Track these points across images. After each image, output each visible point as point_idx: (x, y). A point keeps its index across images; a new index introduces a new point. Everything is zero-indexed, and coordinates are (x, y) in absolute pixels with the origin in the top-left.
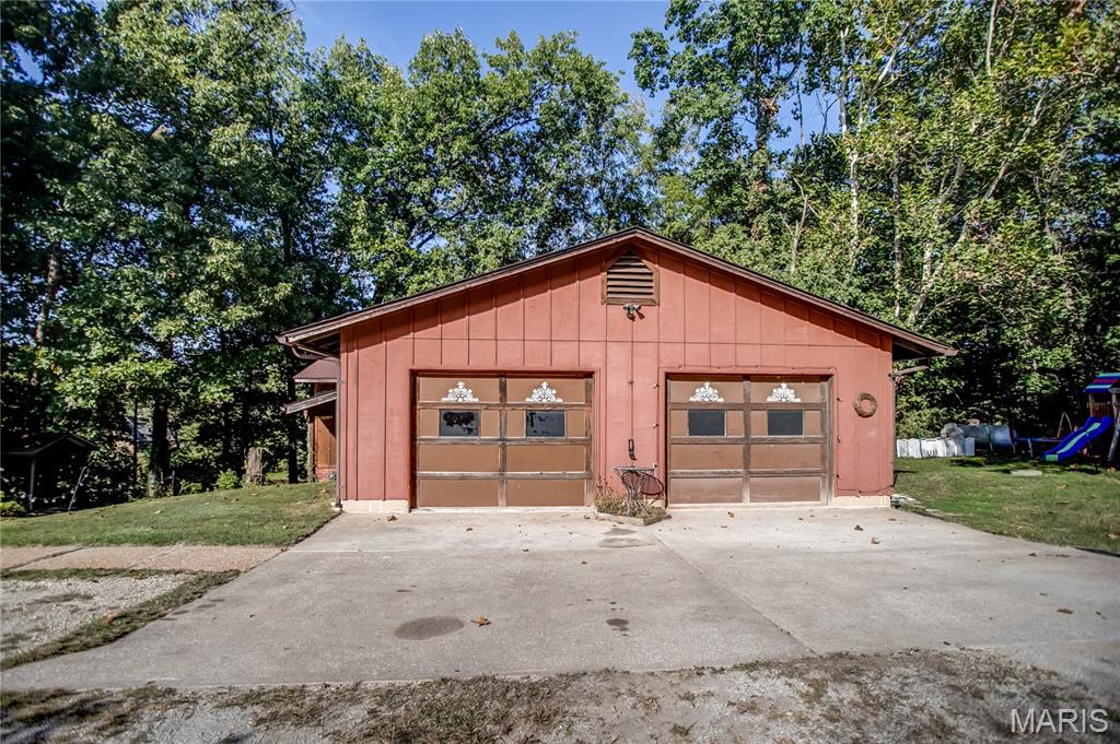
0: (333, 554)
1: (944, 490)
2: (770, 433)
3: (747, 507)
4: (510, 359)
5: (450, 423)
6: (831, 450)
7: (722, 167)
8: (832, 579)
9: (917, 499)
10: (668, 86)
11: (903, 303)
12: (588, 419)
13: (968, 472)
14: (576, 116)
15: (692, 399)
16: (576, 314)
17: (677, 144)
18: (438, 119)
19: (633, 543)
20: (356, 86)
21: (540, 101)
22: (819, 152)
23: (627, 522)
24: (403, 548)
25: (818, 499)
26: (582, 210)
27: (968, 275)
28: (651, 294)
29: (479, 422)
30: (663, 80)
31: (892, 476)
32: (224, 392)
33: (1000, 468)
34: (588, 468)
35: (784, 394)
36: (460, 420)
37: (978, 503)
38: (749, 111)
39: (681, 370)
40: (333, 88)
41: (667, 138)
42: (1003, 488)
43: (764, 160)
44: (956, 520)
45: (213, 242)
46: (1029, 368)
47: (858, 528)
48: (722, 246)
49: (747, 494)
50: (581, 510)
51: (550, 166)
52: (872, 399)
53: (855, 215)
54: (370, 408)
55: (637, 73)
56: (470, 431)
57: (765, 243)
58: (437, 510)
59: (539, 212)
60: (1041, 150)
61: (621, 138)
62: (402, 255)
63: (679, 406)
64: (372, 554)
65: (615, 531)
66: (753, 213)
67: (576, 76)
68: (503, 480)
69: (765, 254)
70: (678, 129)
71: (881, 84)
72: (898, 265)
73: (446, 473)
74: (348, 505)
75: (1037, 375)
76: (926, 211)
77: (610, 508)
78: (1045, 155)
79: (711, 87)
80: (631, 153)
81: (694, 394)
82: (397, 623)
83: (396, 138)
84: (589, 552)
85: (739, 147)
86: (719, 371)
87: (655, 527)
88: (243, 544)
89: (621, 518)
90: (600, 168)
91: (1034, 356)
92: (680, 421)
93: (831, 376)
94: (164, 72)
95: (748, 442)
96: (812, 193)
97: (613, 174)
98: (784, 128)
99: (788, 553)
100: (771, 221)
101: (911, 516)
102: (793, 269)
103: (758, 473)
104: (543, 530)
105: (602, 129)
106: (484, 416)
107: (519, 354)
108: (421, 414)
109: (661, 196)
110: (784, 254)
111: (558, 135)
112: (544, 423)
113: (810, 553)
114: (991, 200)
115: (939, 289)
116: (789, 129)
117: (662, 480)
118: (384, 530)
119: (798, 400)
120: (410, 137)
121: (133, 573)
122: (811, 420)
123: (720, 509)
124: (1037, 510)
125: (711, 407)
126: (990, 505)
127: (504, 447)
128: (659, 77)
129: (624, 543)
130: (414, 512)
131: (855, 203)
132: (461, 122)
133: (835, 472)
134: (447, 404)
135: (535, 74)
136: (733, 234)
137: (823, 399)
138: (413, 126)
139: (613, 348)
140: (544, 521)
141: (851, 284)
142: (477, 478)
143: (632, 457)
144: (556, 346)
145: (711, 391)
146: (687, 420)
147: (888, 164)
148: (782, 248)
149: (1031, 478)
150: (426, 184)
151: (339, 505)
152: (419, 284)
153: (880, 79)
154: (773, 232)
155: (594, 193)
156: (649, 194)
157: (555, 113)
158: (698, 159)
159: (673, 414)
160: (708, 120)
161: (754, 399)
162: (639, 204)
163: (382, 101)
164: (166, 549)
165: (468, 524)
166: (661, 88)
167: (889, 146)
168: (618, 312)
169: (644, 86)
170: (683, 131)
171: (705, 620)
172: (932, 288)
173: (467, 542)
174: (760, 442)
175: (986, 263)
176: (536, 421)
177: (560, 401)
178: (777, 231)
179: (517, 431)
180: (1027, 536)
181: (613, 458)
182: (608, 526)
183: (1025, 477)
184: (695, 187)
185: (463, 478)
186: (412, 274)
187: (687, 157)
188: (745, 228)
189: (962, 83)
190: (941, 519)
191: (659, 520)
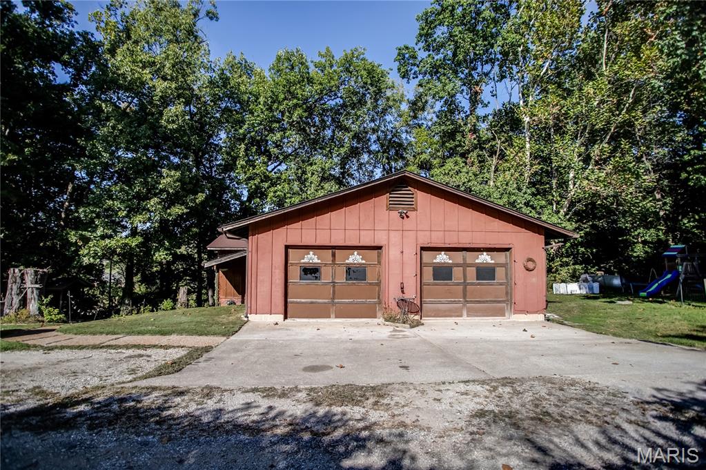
0: (254, 340)
1: (576, 312)
2: (477, 279)
3: (465, 319)
4: (338, 240)
5: (306, 274)
6: (511, 289)
7: (449, 125)
8: (507, 352)
9: (560, 316)
10: (417, 77)
11: (558, 203)
12: (379, 272)
13: (591, 302)
14: (364, 95)
15: (434, 261)
16: (373, 215)
17: (423, 109)
18: (285, 99)
19: (405, 337)
20: (240, 80)
21: (343, 86)
22: (507, 114)
23: (401, 326)
24: (287, 338)
25: (504, 316)
26: (366, 148)
27: (593, 188)
28: (413, 205)
29: (320, 274)
30: (415, 73)
31: (545, 303)
32: (166, 255)
33: (609, 300)
34: (379, 298)
35: (485, 258)
36: (311, 272)
37: (593, 319)
38: (465, 91)
39: (429, 245)
40: (226, 81)
41: (417, 106)
42: (609, 310)
43: (474, 121)
44: (579, 327)
45: (165, 171)
46: (636, 241)
47: (525, 330)
48: (450, 171)
49: (465, 313)
50: (375, 321)
51: (348, 123)
52: (533, 261)
53: (528, 154)
54: (264, 265)
55: (399, 70)
56: (316, 277)
57: (475, 169)
58: (298, 320)
59: (342, 151)
60: (634, 117)
61: (390, 107)
62: (264, 176)
63: (428, 265)
64: (273, 340)
65: (395, 331)
66: (468, 152)
67: (364, 73)
68: (333, 304)
69: (476, 175)
70: (423, 101)
71: (542, 77)
72: (554, 182)
73: (303, 300)
74: (252, 317)
75: (641, 245)
76: (568, 151)
77: (391, 319)
78: (637, 120)
79: (443, 78)
80: (396, 115)
81: (435, 258)
82: (302, 367)
83: (262, 109)
84: (383, 340)
85: (460, 113)
86: (449, 246)
87: (415, 330)
88: (206, 335)
89: (398, 325)
90: (377, 123)
91: (639, 233)
92: (428, 272)
93: (511, 248)
94: (140, 78)
95: (465, 284)
96: (503, 139)
97: (385, 127)
98: (486, 102)
99: (486, 341)
100: (479, 156)
101: (555, 325)
102: (492, 183)
103: (471, 301)
104: (357, 330)
105: (379, 102)
106: (323, 270)
107: (343, 237)
108: (290, 268)
109: (413, 140)
110: (487, 175)
111: (353, 106)
112: (355, 273)
113: (498, 341)
114: (606, 145)
115: (578, 196)
116: (489, 103)
117: (419, 305)
118: (274, 330)
119: (493, 262)
120: (270, 109)
121: (161, 347)
122: (500, 272)
123: (451, 320)
124: (624, 322)
125: (445, 265)
126: (600, 319)
127: (334, 286)
128: (413, 72)
129: (400, 336)
130: (286, 321)
131: (528, 146)
132: (299, 100)
133: (513, 301)
134: (304, 263)
135: (342, 72)
136: (456, 163)
137: (507, 261)
138: (271, 102)
139: (392, 234)
140: (357, 326)
141: (525, 193)
142: (319, 303)
143: (403, 292)
144: (362, 232)
145: (445, 256)
146: (432, 272)
147: (546, 123)
148: (485, 171)
149: (625, 305)
150: (278, 135)
151: (247, 317)
152: (274, 193)
153: (542, 74)
154: (480, 162)
155: (374, 137)
156: (406, 139)
157: (352, 93)
158: (435, 119)
159: (425, 269)
160: (442, 98)
161: (469, 261)
162: (400, 145)
163: (254, 88)
164: (167, 337)
165: (317, 327)
166: (414, 78)
167: (546, 114)
168: (395, 214)
169: (403, 77)
170: (426, 102)
171: (445, 366)
172: (574, 195)
173: (319, 335)
174: (472, 284)
175: (604, 181)
176: (351, 272)
177: (364, 262)
178: (482, 161)
179: (341, 278)
180: (615, 335)
181: (392, 293)
182: (391, 329)
183: (622, 305)
184: (434, 136)
185: (312, 303)
186: (270, 187)
187: (429, 116)
188: (464, 159)
189: (589, 76)
190: (571, 326)
191: (418, 326)
